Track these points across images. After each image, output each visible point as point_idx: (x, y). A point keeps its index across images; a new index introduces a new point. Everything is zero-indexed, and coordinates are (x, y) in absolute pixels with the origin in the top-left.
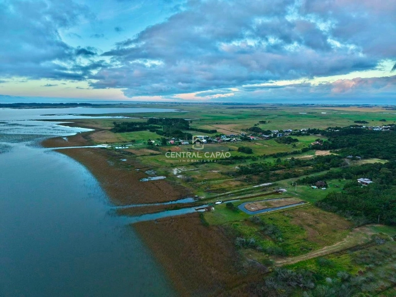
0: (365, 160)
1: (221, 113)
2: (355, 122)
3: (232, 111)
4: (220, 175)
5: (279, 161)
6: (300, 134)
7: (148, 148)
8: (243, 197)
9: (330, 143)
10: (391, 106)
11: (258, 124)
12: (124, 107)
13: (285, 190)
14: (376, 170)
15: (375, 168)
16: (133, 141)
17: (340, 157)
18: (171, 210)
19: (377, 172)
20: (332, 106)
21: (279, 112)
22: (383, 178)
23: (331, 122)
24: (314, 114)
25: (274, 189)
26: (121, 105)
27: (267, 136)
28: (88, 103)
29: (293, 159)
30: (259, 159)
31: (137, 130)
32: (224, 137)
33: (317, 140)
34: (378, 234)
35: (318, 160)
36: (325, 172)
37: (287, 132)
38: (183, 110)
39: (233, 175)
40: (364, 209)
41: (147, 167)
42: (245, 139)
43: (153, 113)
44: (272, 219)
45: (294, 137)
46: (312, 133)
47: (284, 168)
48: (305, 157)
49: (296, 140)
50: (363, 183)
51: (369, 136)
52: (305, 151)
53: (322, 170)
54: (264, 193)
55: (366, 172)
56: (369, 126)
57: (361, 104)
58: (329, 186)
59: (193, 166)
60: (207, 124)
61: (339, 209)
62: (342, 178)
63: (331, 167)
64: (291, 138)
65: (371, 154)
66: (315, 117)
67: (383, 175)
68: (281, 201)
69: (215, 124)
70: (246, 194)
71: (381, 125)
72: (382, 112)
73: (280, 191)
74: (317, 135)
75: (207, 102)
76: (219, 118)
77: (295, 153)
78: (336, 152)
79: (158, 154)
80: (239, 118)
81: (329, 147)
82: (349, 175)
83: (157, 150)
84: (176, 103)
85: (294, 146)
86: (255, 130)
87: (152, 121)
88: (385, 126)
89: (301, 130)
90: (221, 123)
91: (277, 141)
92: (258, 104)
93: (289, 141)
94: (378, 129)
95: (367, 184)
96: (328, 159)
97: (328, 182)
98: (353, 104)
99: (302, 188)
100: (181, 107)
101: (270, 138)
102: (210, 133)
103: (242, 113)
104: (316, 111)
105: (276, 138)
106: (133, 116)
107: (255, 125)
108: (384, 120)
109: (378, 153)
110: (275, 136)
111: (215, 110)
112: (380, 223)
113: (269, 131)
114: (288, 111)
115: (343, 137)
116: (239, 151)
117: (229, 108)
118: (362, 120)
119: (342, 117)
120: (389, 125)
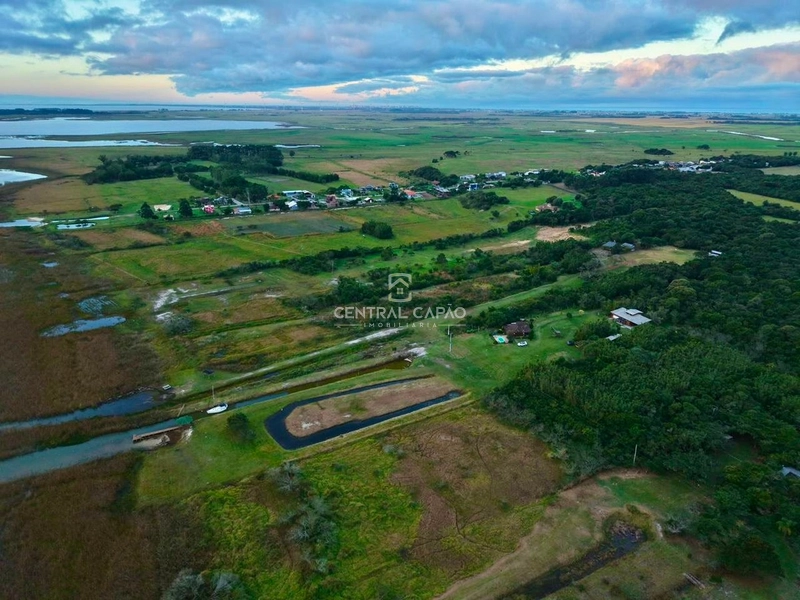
0: (643, 252)
1: (377, 131)
2: (647, 152)
3: (401, 126)
4: (278, 308)
5: (441, 259)
6: (518, 183)
7: (141, 227)
8: (300, 381)
9: (578, 206)
10: (725, 114)
11: (441, 159)
12: (164, 118)
13: (421, 351)
14: (659, 284)
15: (658, 279)
16: (116, 208)
17: (586, 247)
18: (54, 447)
19: (662, 289)
20: (612, 117)
21: (498, 130)
22: (672, 308)
23: (598, 152)
24: (569, 134)
25: (395, 349)
26: (163, 114)
27: (445, 190)
28: (84, 108)
29: (478, 253)
30: (400, 254)
31: (149, 175)
32: (348, 193)
33: (550, 201)
34: (624, 510)
35: (536, 254)
36: (542, 290)
37: (493, 178)
38: (295, 124)
39: (310, 308)
40: (602, 421)
41: (96, 287)
42: (395, 198)
43: (224, 131)
44: (339, 469)
45: (500, 193)
46: (546, 180)
47: (448, 281)
48: (510, 245)
49: (504, 201)
50: (624, 321)
51: (664, 187)
52: (515, 228)
53: (538, 284)
54: (365, 364)
55: (637, 288)
56: (672, 160)
57: (668, 111)
58: (538, 333)
59: (221, 280)
60: (328, 159)
61: (538, 419)
62: (578, 306)
63: (562, 273)
64: (494, 193)
65: (661, 235)
66: (571, 140)
67: (674, 300)
68: (397, 390)
69: (346, 158)
70: (314, 370)
71: (697, 158)
72: (705, 129)
73: (408, 356)
74: (558, 185)
75: (360, 105)
76: (364, 144)
77: (493, 235)
78: (583, 232)
79: (153, 245)
80: (407, 144)
81: (571, 219)
82: (594, 299)
83: (159, 231)
84: (288, 108)
85: (496, 214)
86: (427, 175)
87: (201, 152)
88: (706, 160)
89: (527, 174)
90: (361, 157)
91: (463, 202)
92: (464, 111)
93: (490, 201)
94: (688, 169)
95: (632, 324)
96: (557, 251)
97: (539, 322)
98: (653, 111)
99: (471, 342)
100: (295, 117)
101: (452, 194)
102: (320, 182)
103: (423, 131)
104: (577, 127)
105: (464, 196)
106: (169, 141)
107: (435, 161)
108: (706, 147)
109: (675, 233)
110: (463, 189)
111: (368, 123)
112: (639, 467)
113: (454, 176)
114: (520, 127)
115: (611, 189)
116: (364, 233)
117: (398, 120)
118: (660, 149)
119: (622, 140)
120: (713, 159)
